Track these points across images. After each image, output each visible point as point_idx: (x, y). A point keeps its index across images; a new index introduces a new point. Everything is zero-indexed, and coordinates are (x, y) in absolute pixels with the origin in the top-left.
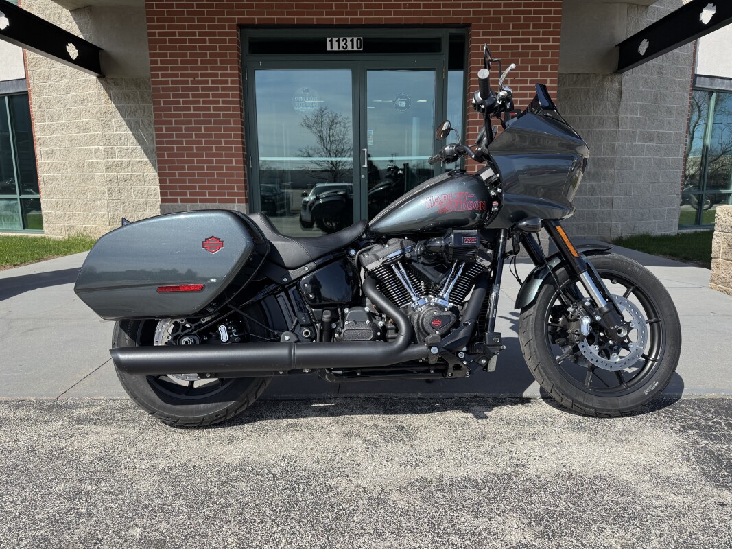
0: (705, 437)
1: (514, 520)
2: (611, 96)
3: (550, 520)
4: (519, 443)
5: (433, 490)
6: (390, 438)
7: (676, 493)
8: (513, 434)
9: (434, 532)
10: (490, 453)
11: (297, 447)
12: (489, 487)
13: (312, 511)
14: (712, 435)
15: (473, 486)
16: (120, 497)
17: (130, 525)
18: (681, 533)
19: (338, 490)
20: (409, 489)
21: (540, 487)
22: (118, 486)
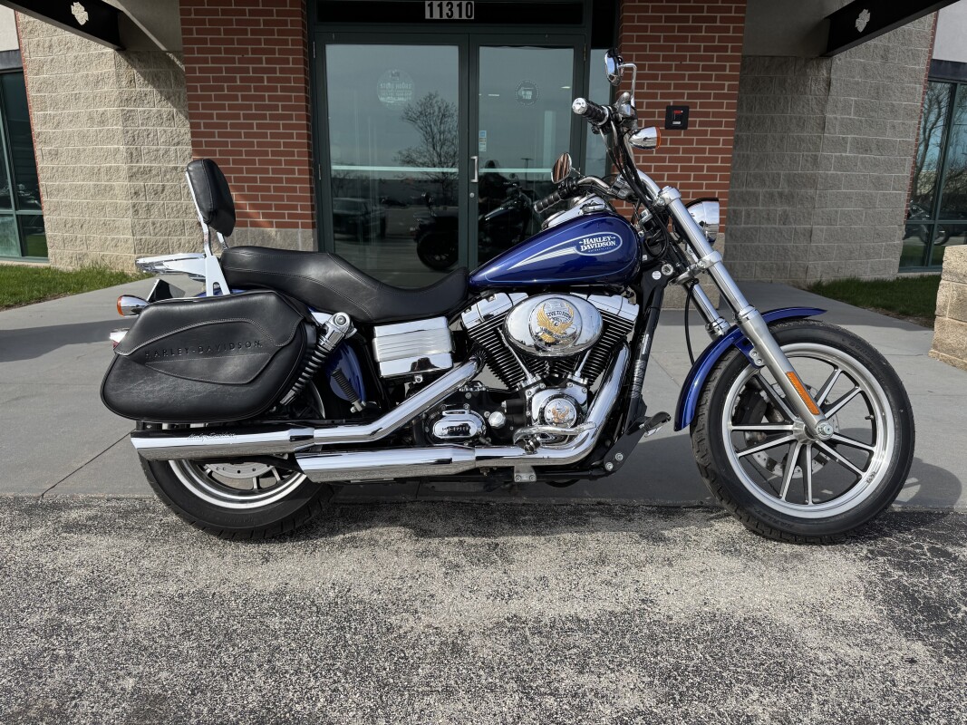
0: (899, 566)
1: (631, 677)
2: (816, 88)
3: (679, 678)
4: (649, 569)
5: (528, 633)
6: (479, 560)
7: (851, 644)
8: (642, 557)
9: (522, 692)
10: (609, 583)
11: (353, 570)
12: (603, 631)
13: (363, 659)
14: (908, 563)
15: (581, 629)
16: (112, 634)
17: (121, 673)
18: (852, 699)
19: (401, 631)
20: (496, 631)
21: (670, 632)
22: (110, 619)
